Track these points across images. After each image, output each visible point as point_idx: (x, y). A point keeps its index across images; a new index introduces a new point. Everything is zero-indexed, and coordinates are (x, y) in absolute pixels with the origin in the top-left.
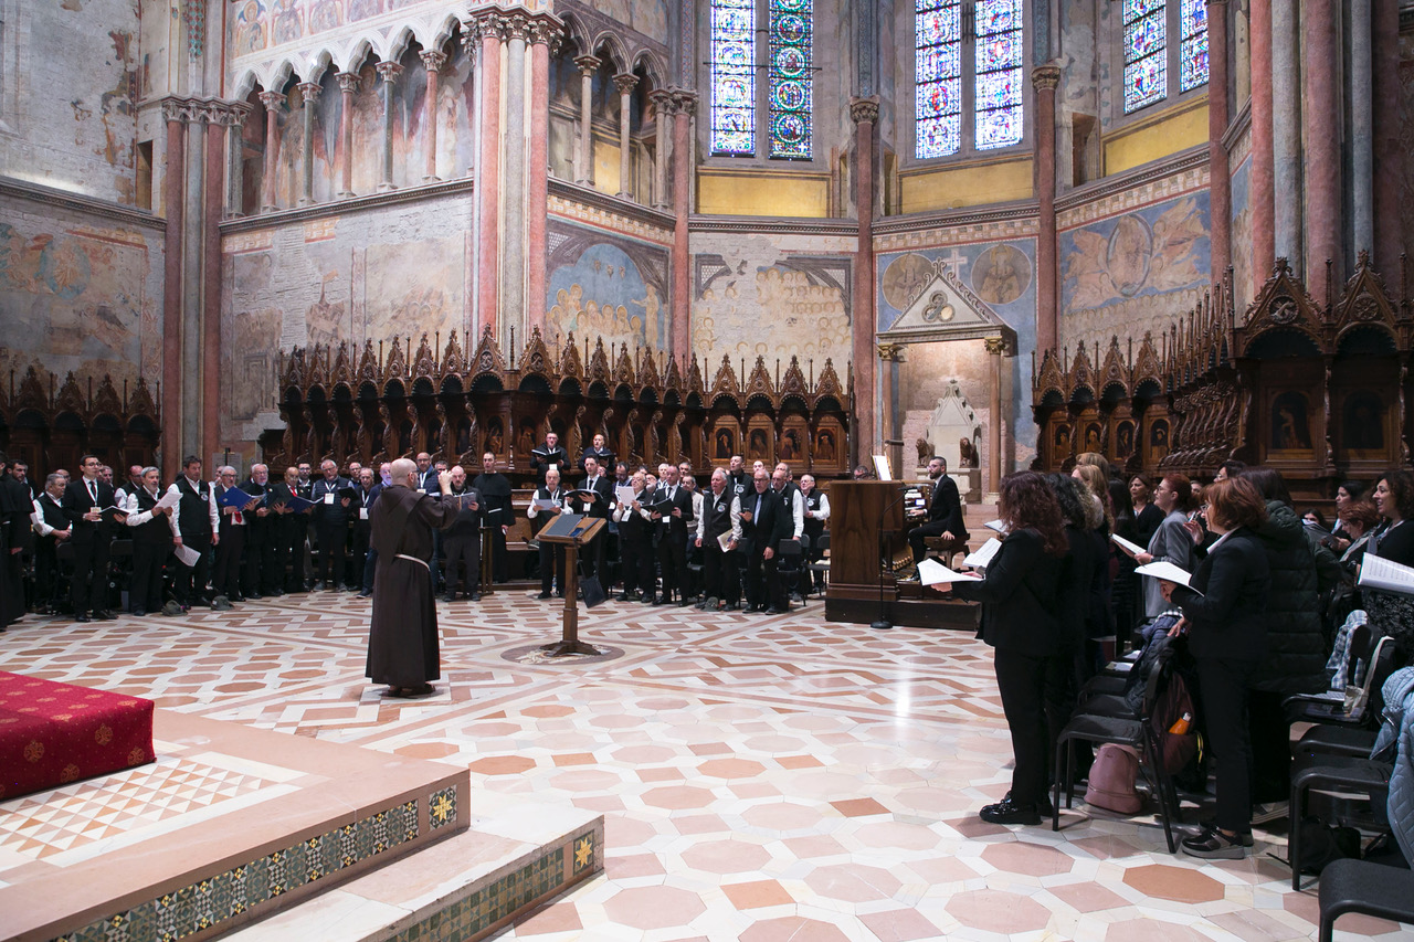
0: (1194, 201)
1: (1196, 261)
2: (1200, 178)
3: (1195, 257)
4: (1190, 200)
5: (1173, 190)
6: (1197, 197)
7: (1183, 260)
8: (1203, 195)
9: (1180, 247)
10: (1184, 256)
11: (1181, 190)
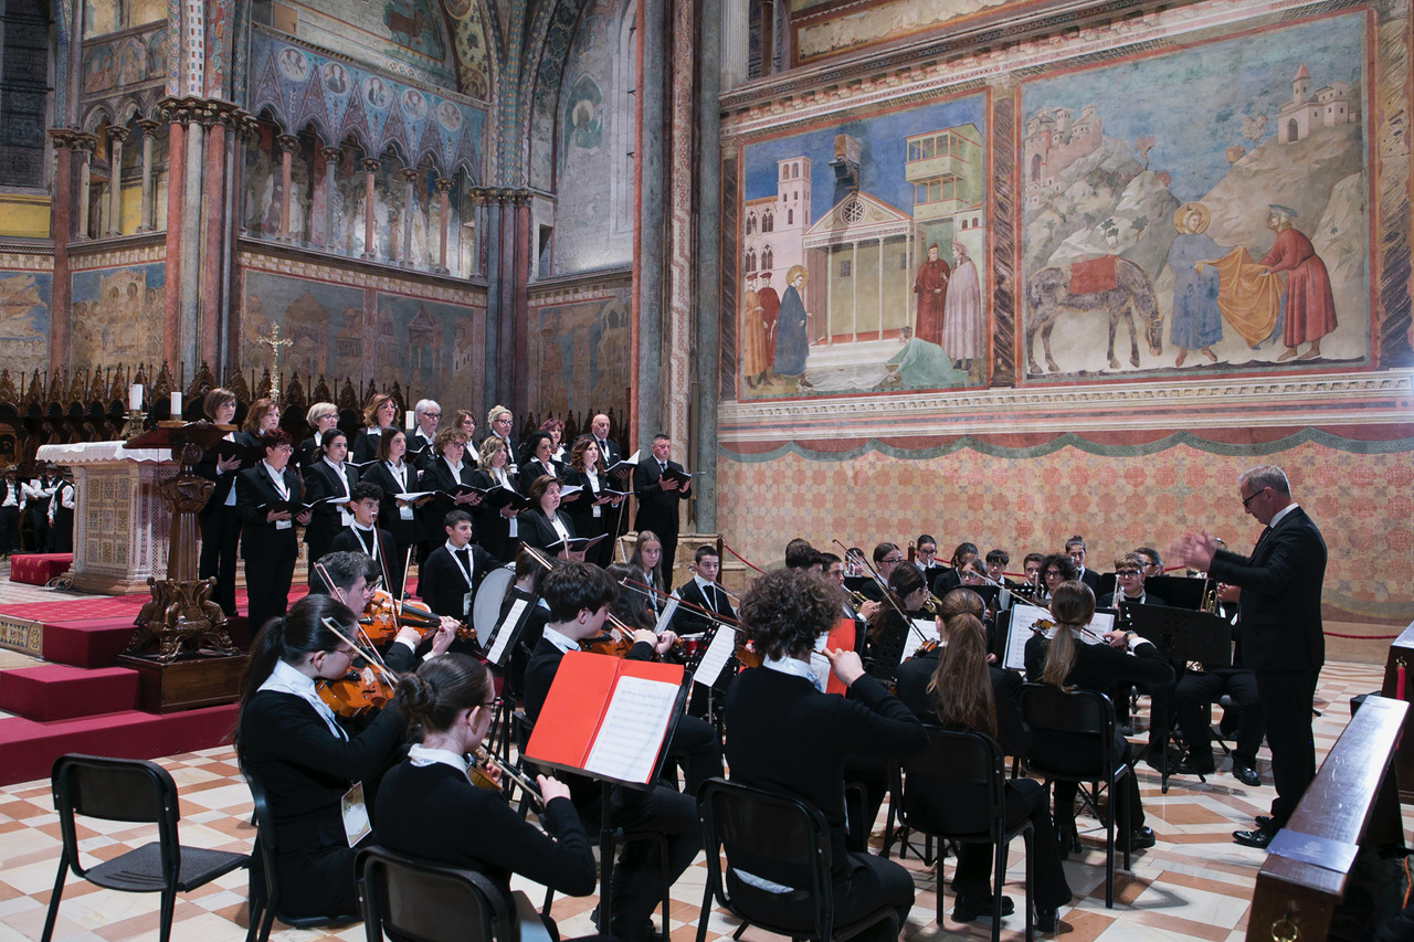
0: (34, 278)
1: (34, 322)
2: (40, 264)
3: (32, 319)
4: (30, 276)
5: (14, 264)
6: (37, 276)
7: (20, 319)
8: (43, 276)
9: (19, 308)
10: (22, 315)
11: (22, 266)
